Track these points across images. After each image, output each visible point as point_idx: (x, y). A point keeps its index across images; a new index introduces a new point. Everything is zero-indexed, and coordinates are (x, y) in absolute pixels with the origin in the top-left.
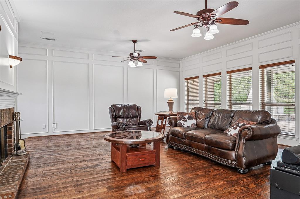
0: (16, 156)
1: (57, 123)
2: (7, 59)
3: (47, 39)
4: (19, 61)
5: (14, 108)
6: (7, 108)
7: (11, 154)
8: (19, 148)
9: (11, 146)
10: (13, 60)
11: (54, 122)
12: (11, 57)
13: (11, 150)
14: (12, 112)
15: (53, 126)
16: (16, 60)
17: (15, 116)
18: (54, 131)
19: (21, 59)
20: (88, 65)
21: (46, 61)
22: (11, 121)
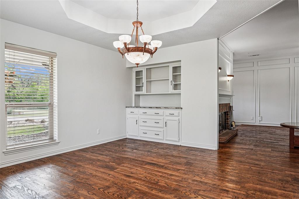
0: (231, 129)
1: (262, 117)
2: (226, 77)
3: (253, 56)
4: (232, 77)
5: (230, 103)
6: (226, 103)
7: (228, 128)
8: (232, 126)
9: (228, 124)
10: (229, 77)
11: (260, 115)
12: (228, 76)
13: (228, 126)
14: (228, 106)
15: (259, 118)
16: (231, 77)
17: (230, 108)
18: (260, 122)
19: (233, 76)
20: (290, 68)
21: (254, 71)
22: (228, 110)
